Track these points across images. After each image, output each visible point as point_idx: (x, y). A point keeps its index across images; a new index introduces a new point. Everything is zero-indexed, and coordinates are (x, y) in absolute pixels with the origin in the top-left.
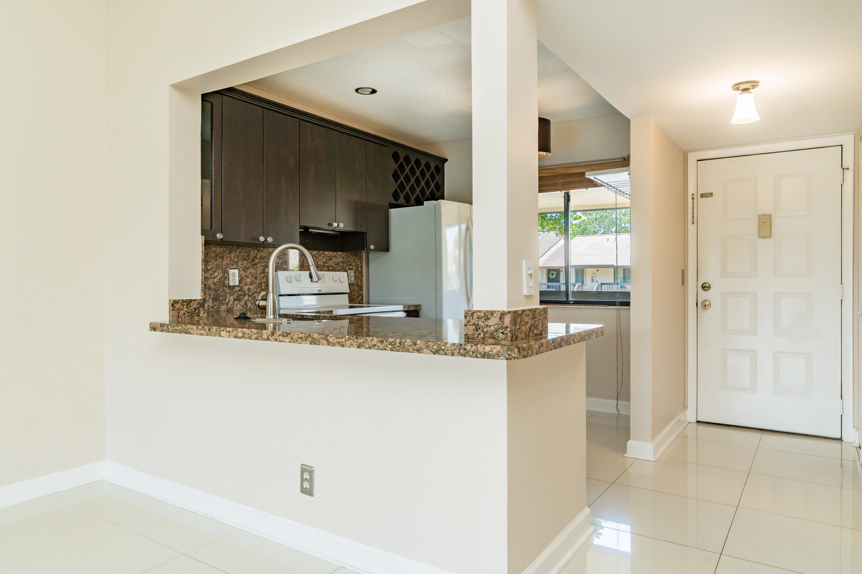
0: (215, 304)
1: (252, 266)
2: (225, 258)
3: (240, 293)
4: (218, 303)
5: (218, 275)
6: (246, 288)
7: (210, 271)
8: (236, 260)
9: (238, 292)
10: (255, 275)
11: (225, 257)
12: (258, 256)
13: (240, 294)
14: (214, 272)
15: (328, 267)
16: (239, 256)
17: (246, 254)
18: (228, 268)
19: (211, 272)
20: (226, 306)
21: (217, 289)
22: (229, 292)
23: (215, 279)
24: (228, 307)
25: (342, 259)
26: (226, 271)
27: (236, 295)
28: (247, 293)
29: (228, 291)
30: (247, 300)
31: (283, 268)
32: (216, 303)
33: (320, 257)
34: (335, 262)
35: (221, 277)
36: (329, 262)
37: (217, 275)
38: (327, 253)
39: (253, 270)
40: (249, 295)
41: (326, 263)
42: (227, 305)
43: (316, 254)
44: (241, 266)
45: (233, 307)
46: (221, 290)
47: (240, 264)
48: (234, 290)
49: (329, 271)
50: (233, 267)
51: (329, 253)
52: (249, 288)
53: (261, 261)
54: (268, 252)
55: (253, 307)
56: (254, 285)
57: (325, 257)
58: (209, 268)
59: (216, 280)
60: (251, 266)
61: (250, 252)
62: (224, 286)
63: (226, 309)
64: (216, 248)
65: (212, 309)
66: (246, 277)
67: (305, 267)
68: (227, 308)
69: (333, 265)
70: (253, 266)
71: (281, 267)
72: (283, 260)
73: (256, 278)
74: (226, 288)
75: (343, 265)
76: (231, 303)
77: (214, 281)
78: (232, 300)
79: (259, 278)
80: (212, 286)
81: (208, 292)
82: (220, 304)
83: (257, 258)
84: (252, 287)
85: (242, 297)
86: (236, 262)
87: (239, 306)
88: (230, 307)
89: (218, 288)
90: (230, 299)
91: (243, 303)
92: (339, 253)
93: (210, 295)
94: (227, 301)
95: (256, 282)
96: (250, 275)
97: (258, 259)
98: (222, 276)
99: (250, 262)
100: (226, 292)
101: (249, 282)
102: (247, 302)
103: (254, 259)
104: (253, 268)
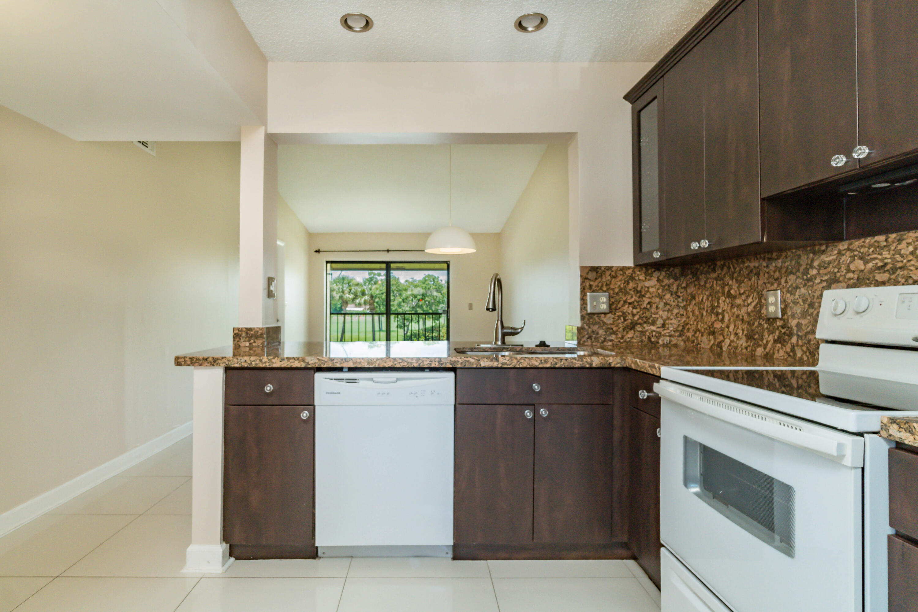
0: (749, 343)
1: (803, 282)
2: (762, 274)
3: (783, 331)
4: (753, 342)
6: (793, 323)
8: (777, 275)
9: (780, 328)
10: (809, 300)
11: (761, 273)
12: (815, 264)
13: (784, 333)
14: (748, 297)
16: (781, 268)
17: (793, 262)
18: (765, 290)
19: (744, 297)
21: (752, 322)
22: (767, 328)
23: (749, 307)
26: (762, 295)
27: (777, 333)
28: (795, 332)
29: (765, 326)
30: (795, 345)
31: (877, 281)
32: (750, 343)
35: (756, 305)
37: (752, 301)
39: (807, 290)
40: (798, 336)
42: (765, 348)
44: (785, 285)
45: (774, 353)
46: (756, 324)
47: (783, 281)
48: (775, 325)
50: (772, 288)
52: (799, 322)
53: (821, 271)
54: (837, 252)
56: (809, 318)
58: (742, 291)
60: (801, 283)
61: (799, 257)
62: (760, 317)
63: (763, 354)
64: (750, 261)
65: (745, 350)
66: (794, 303)
68: (765, 353)
70: (805, 283)
71: (871, 279)
72: (877, 264)
73: (812, 305)
74: (764, 320)
76: (770, 345)
77: (748, 309)
78: (772, 341)
80: (746, 318)
81: (742, 326)
82: (756, 346)
84: (804, 322)
85: (786, 337)
86: (778, 279)
87: (782, 353)
88: (770, 351)
89: (753, 320)
90: (769, 339)
91: (788, 348)
93: (743, 330)
94: (765, 342)
95: (812, 313)
96: (800, 300)
97: (816, 269)
98: (758, 302)
99: (801, 276)
100: (763, 328)
101: (798, 312)
102: (796, 348)
103: (808, 270)
104: (807, 287)
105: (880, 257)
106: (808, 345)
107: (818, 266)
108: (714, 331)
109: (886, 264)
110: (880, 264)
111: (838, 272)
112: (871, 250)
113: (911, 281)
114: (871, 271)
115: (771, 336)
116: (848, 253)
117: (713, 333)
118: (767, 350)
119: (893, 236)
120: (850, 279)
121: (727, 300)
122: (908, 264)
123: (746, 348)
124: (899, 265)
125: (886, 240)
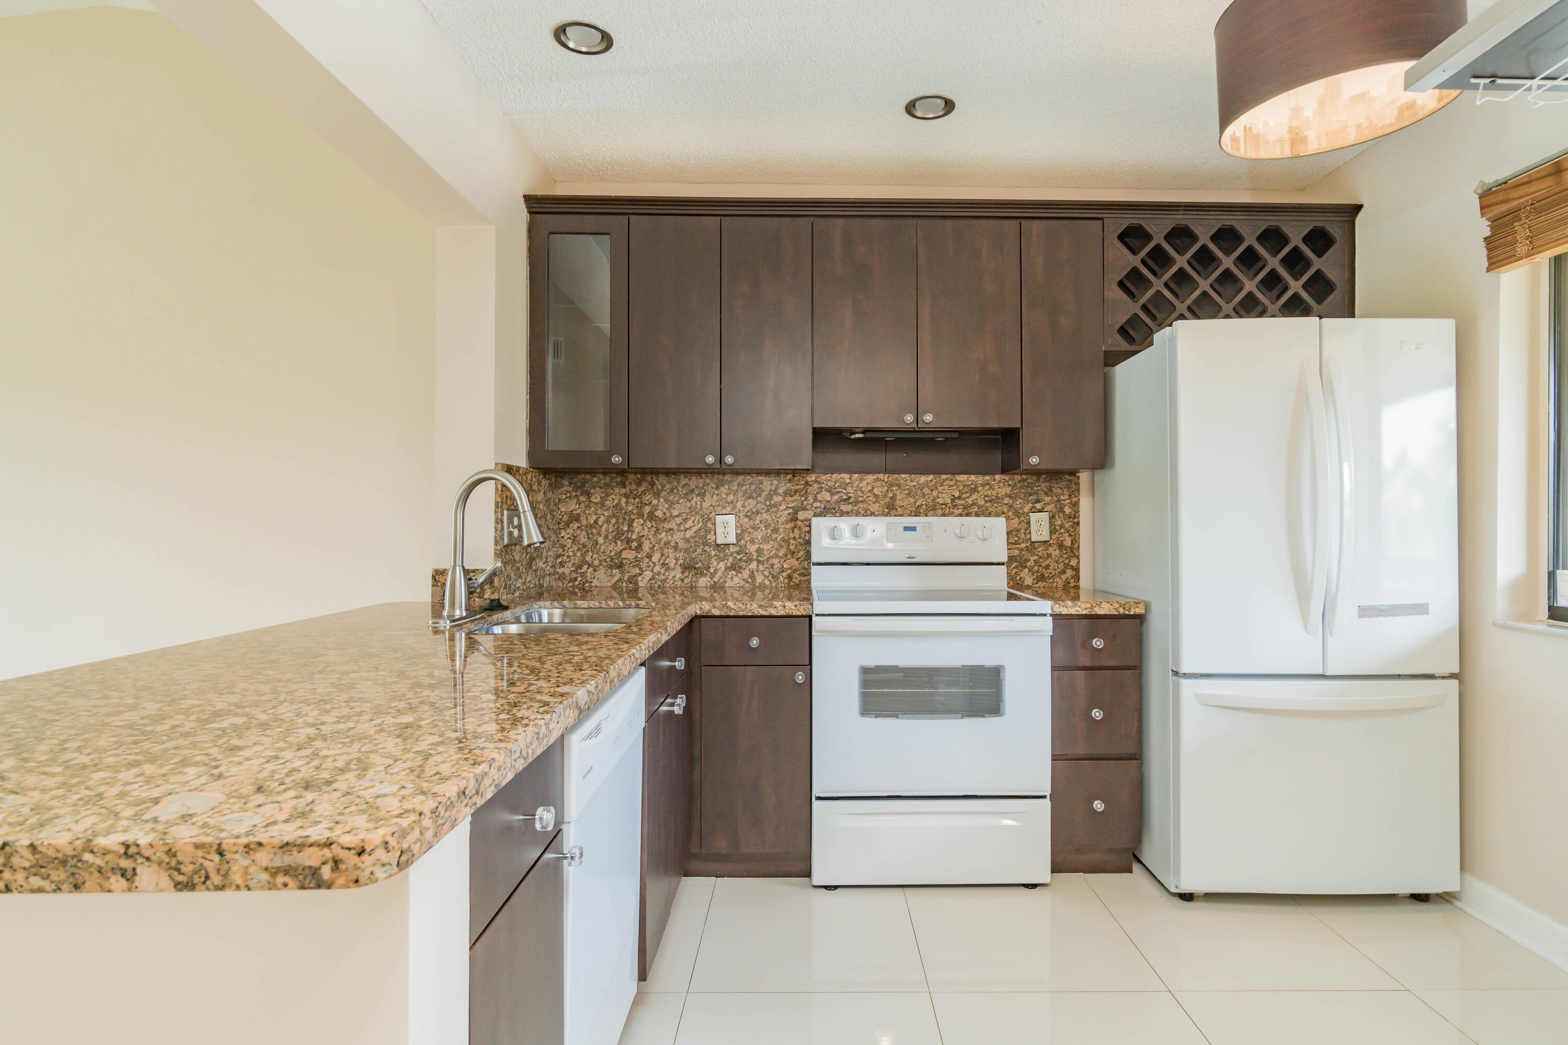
0: (686, 574)
1: (766, 508)
2: (708, 496)
3: (739, 557)
4: (693, 573)
5: (694, 526)
6: (753, 549)
7: (677, 519)
8: (730, 498)
9: (735, 555)
10: (773, 525)
11: (707, 494)
12: (781, 491)
13: (740, 559)
14: (686, 520)
15: (966, 507)
16: (737, 492)
17: (753, 487)
18: (713, 514)
19: (679, 520)
20: (709, 580)
21: (691, 550)
22: (715, 555)
23: (687, 532)
24: (714, 580)
25: (1010, 489)
26: (709, 519)
27: (731, 560)
28: (755, 557)
29: (713, 553)
30: (754, 570)
31: (842, 511)
32: (689, 573)
33: (942, 488)
34: (987, 496)
35: (700, 529)
36: (968, 498)
37: (692, 525)
38: (961, 478)
39: (770, 515)
40: (758, 561)
41: (959, 498)
42: (712, 578)
43: (931, 481)
44: (741, 509)
45: (725, 582)
46: (699, 551)
47: (739, 505)
48: (727, 551)
49: (968, 515)
50: (724, 511)
51: (969, 478)
52: (759, 547)
53: (786, 499)
54: (803, 482)
55: (767, 583)
56: (772, 543)
57: (958, 486)
58: (676, 513)
59: (688, 534)
60: (763, 509)
61: (761, 482)
62: (706, 543)
63: (709, 584)
64: (690, 480)
65: (680, 582)
66: (753, 528)
67: (899, 509)
68: (712, 583)
69: (982, 502)
70: (768, 509)
71: (836, 509)
72: (842, 496)
73: (775, 530)
74: (710, 547)
75: (1013, 502)
76: (719, 574)
77: (685, 535)
78: (723, 569)
79: (781, 530)
80: (681, 545)
81: (674, 554)
82: (698, 576)
83: (779, 494)
84: (766, 547)
85: (744, 563)
86: (732, 502)
87: (736, 580)
88: (719, 580)
89: (693, 547)
90: (718, 567)
91: (746, 574)
92: (998, 477)
93: (676, 559)
94: (712, 570)
96: (762, 526)
97: (781, 495)
98: (702, 526)
99: (763, 501)
100: (710, 555)
101: (759, 537)
102: (755, 573)
103: (772, 495)
104: (770, 513)
105: (845, 491)
106: (771, 570)
107: (783, 493)
108: (622, 563)
109: (850, 498)
110: (845, 497)
111: (805, 500)
112: (837, 485)
113: (869, 513)
114: (837, 502)
115: (721, 564)
116: (816, 485)
117: (620, 566)
118: (716, 579)
119: (856, 476)
120: (817, 508)
121: (648, 524)
122: (867, 499)
123: (682, 580)
124: (860, 499)
125: (850, 478)
